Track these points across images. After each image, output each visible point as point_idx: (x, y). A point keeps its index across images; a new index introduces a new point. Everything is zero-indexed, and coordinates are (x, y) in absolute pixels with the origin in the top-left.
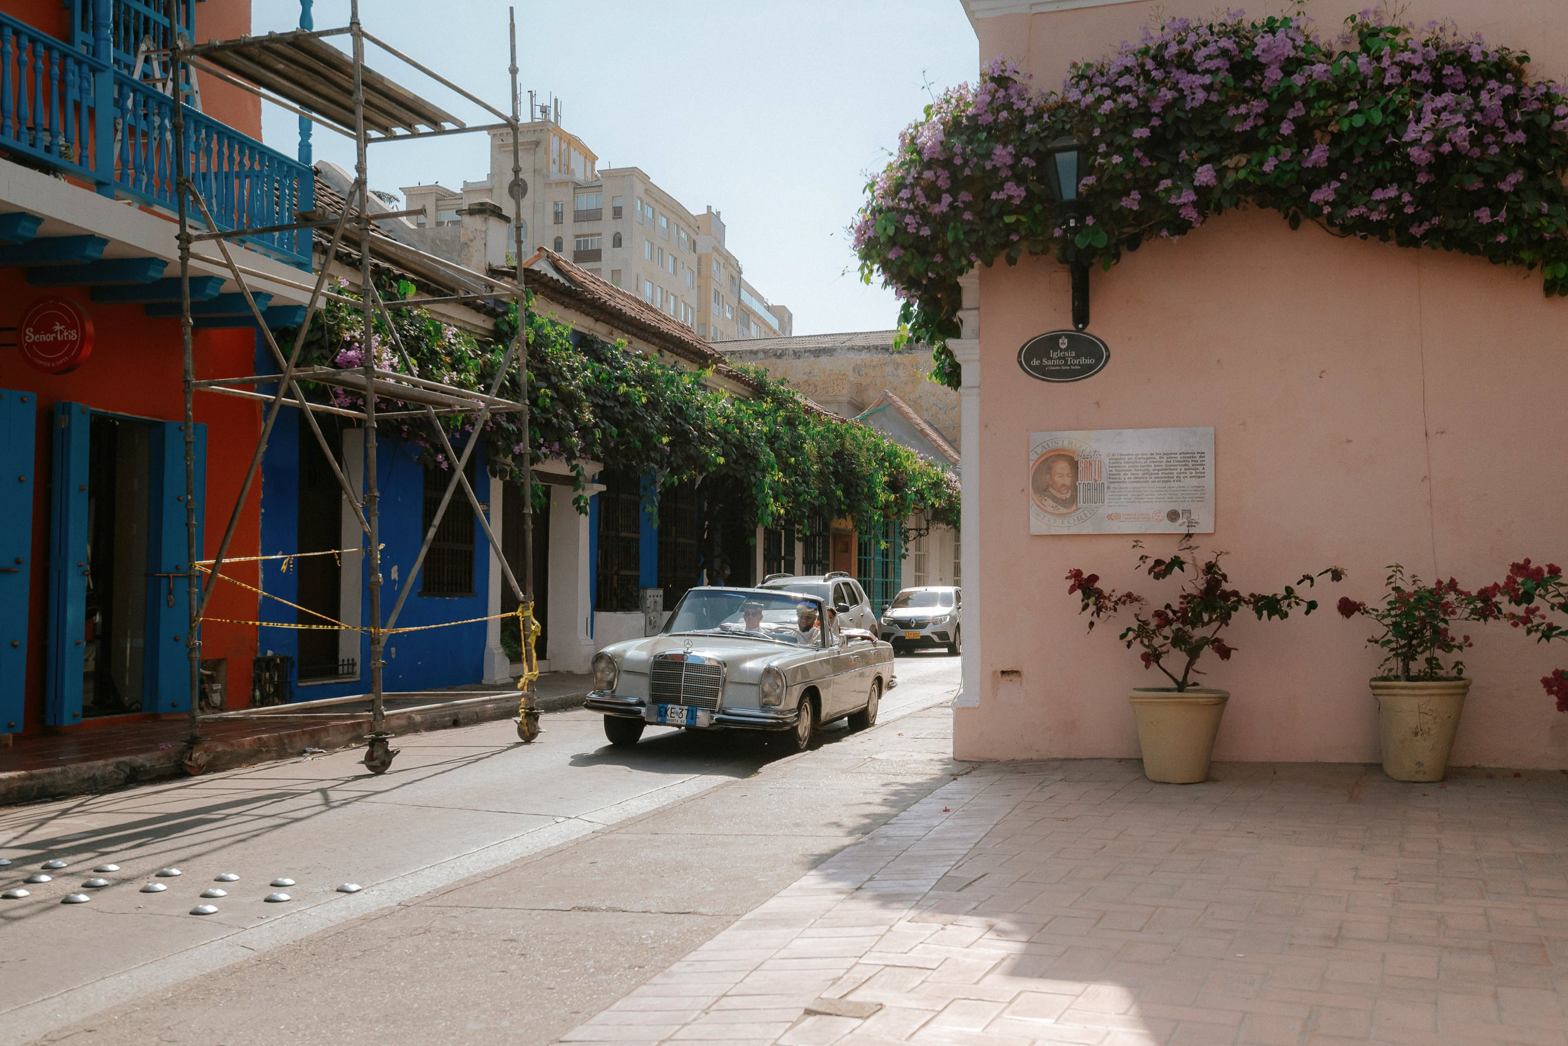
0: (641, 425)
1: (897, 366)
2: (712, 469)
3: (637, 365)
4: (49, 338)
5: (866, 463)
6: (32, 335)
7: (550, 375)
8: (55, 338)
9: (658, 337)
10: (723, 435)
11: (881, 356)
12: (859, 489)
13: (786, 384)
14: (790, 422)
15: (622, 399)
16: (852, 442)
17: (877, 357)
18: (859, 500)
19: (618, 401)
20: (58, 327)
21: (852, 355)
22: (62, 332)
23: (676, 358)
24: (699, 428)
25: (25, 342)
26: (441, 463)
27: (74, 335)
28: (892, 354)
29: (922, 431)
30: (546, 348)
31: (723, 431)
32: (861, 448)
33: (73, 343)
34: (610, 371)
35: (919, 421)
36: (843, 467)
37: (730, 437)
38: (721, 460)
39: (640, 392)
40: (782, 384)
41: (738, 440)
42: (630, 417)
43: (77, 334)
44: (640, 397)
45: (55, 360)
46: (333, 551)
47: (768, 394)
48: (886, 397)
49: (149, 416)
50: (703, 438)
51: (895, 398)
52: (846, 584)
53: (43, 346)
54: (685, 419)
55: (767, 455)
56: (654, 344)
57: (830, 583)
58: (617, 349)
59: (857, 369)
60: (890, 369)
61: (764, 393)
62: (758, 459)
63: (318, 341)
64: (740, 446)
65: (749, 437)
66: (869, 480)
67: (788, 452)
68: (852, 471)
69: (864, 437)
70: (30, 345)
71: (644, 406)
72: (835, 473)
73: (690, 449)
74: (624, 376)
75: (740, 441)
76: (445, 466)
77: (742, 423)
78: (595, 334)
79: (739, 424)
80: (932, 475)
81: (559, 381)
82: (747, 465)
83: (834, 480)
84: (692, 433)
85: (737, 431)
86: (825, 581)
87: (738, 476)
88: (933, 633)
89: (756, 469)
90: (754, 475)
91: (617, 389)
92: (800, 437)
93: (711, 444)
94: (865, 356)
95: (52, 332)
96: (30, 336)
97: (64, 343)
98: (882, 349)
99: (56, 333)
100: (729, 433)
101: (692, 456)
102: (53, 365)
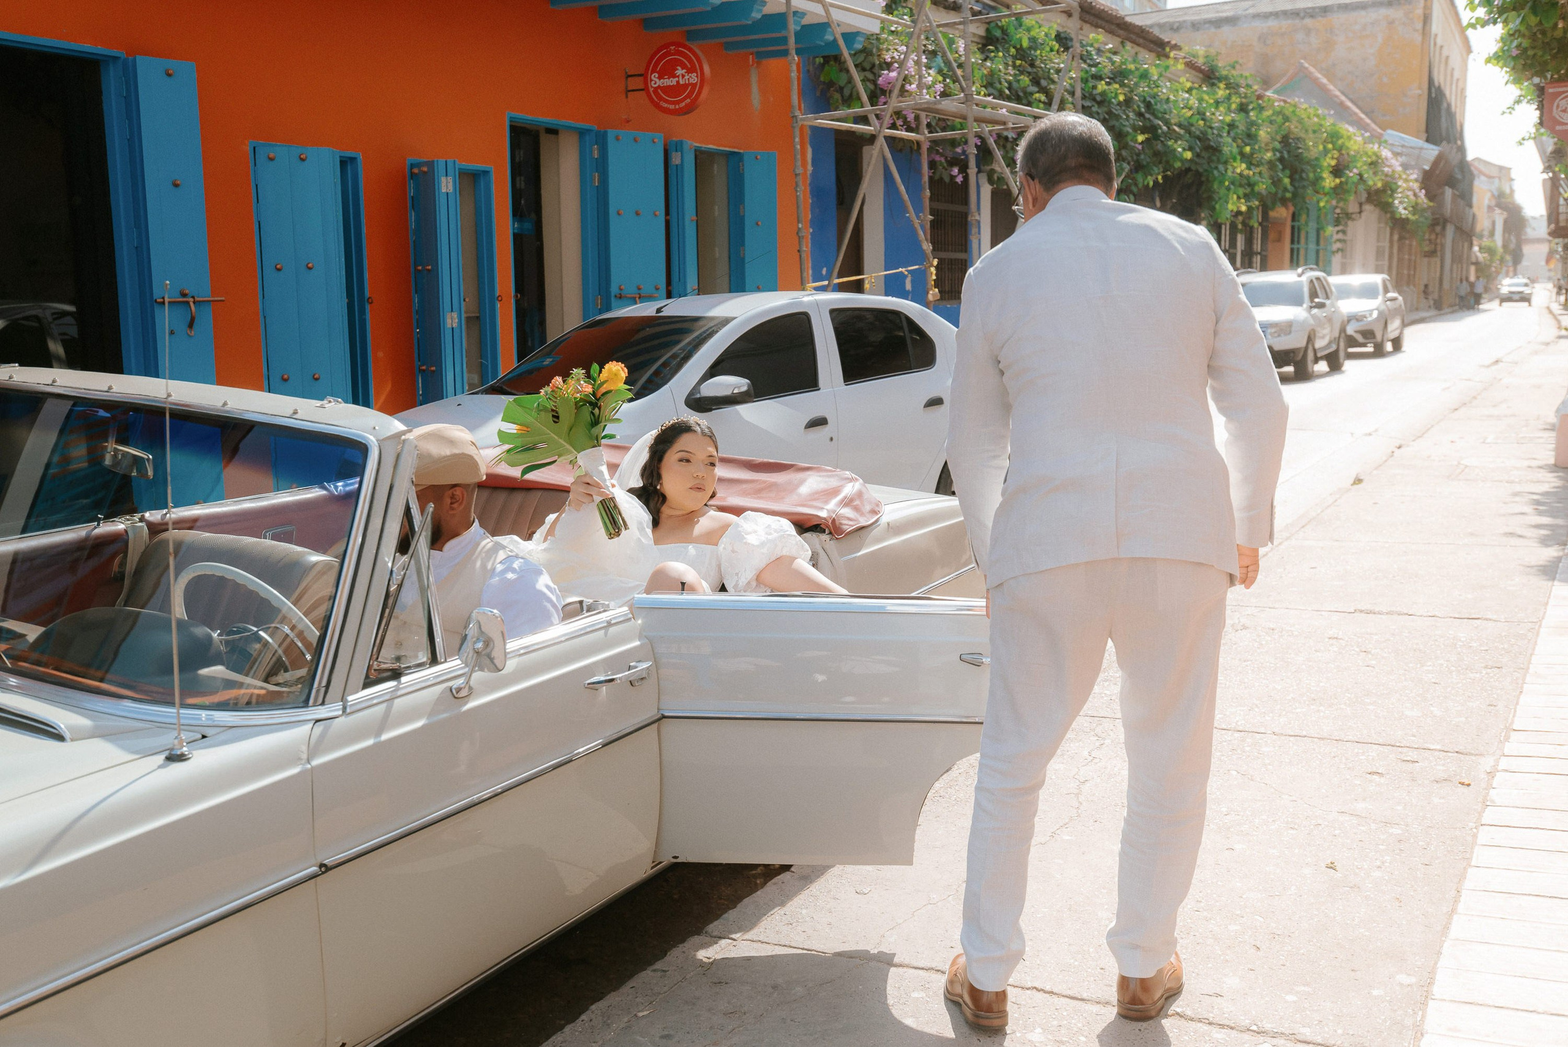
0: (1117, 124)
1: (1308, 31)
2: (1178, 165)
3: (1110, 59)
4: (672, 82)
5: (1312, 147)
6: (657, 80)
7: (1040, 78)
8: (678, 82)
9: (1122, 29)
10: (1187, 127)
11: (1290, 22)
12: (1304, 175)
13: (1238, 67)
14: (1243, 109)
15: (1098, 98)
16: (1298, 124)
17: (1285, 24)
18: (1304, 187)
19: (1094, 100)
20: (680, 71)
21: (1258, 24)
22: (683, 76)
23: (1137, 49)
24: (1167, 123)
25: (652, 87)
26: (956, 176)
27: (693, 78)
28: (1303, 18)
29: (1342, 104)
30: (1035, 50)
31: (1186, 123)
32: (1307, 131)
33: (694, 85)
34: (1088, 68)
35: (1338, 93)
36: (1289, 152)
37: (1193, 129)
38: (1188, 155)
39: (1117, 89)
40: (1234, 68)
41: (1202, 132)
42: (1107, 116)
43: (697, 77)
44: (1116, 95)
45: (678, 102)
46: (900, 269)
47: (1220, 79)
48: (1302, 68)
49: (730, 147)
50: (1171, 135)
51: (1312, 69)
52: (1318, 279)
53: (667, 90)
54: (1153, 114)
55: (1229, 147)
56: (1118, 36)
57: (1304, 278)
58: (1092, 45)
59: (1262, 38)
60: (1300, 36)
61: (1214, 78)
62: (1220, 151)
63: (861, 63)
64: (1202, 138)
65: (1211, 128)
66: (1315, 164)
67: (1243, 141)
68: (1298, 157)
69: (1309, 118)
70: (656, 89)
71: (1119, 104)
72: (1281, 160)
73: (1157, 145)
74: (1099, 74)
75: (1204, 133)
76: (959, 179)
77: (1204, 114)
78: (1069, 31)
79: (1201, 114)
80: (1370, 153)
81: (1049, 84)
82: (1209, 158)
83: (1281, 167)
84: (1161, 128)
85: (1201, 123)
86: (1300, 276)
87: (1201, 170)
88: (1356, 332)
89: (1219, 161)
90: (1216, 168)
91: (1095, 87)
92: (1253, 124)
93: (1178, 137)
94: (1272, 23)
95: (674, 76)
96: (656, 81)
97: (686, 86)
98: (1292, 14)
99: (678, 77)
100: (1192, 125)
101: (1159, 152)
102: (677, 107)
